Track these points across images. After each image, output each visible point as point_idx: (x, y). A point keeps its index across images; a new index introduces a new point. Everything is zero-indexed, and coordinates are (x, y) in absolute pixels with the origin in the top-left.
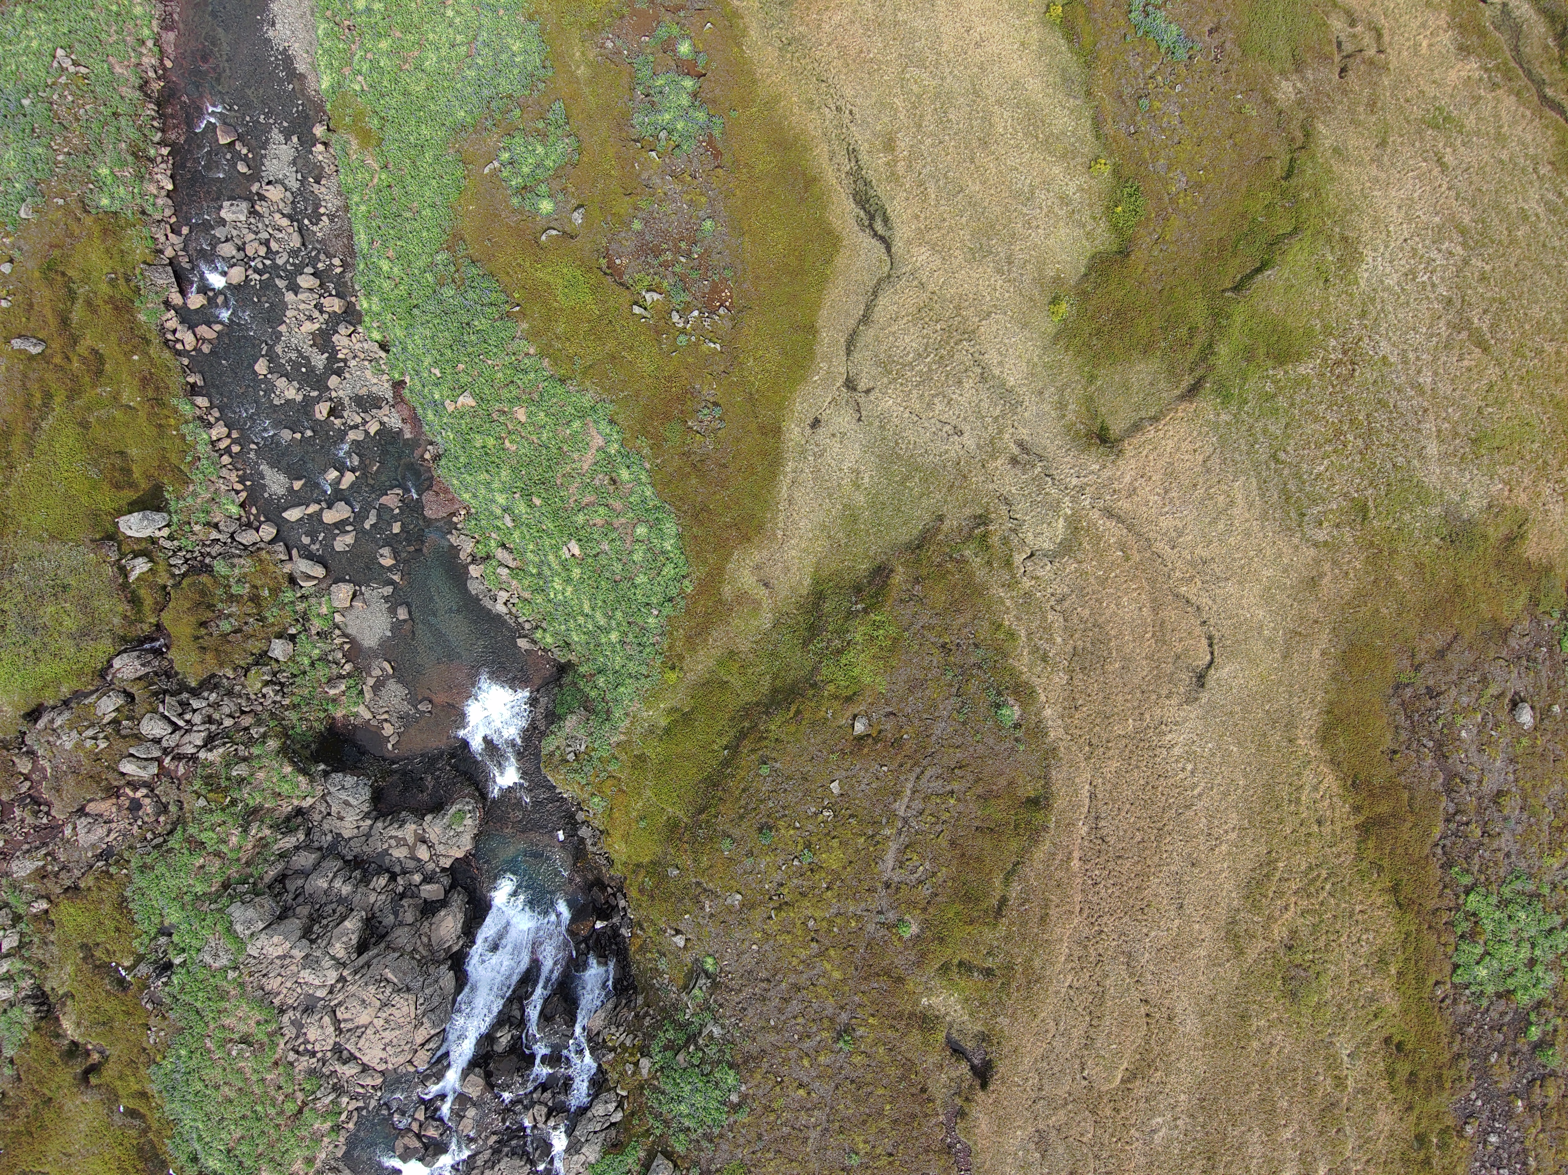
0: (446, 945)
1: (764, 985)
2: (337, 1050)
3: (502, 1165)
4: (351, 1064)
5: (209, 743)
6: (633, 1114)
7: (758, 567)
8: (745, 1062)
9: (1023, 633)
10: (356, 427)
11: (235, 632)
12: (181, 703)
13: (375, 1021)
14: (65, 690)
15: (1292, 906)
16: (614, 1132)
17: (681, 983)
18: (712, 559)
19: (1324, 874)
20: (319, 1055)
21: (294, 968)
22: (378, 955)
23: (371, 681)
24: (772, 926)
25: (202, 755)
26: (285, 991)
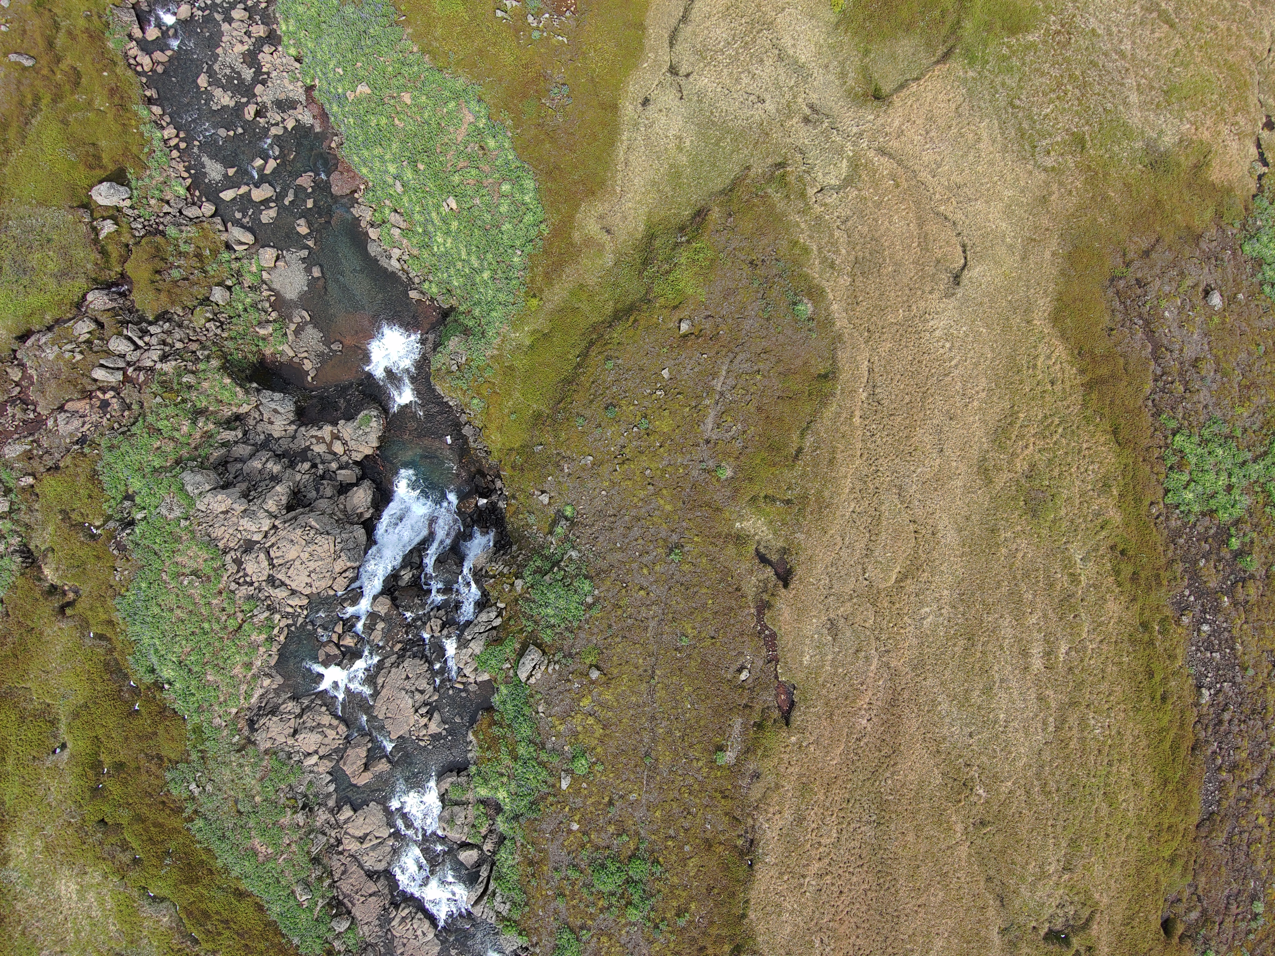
0: (359, 511)
1: (612, 519)
2: (271, 581)
3: (406, 664)
4: (283, 588)
5: (164, 358)
6: (509, 619)
7: (601, 217)
8: (598, 575)
9: (815, 248)
10: (277, 124)
11: (184, 279)
12: (141, 330)
13: (302, 554)
14: (49, 318)
15: (1031, 445)
16: (494, 632)
17: (547, 530)
18: (564, 208)
19: (1057, 421)
20: (256, 584)
21: (235, 519)
22: (302, 513)
23: (293, 327)
24: (617, 477)
25: (158, 366)
26: (227, 536)
